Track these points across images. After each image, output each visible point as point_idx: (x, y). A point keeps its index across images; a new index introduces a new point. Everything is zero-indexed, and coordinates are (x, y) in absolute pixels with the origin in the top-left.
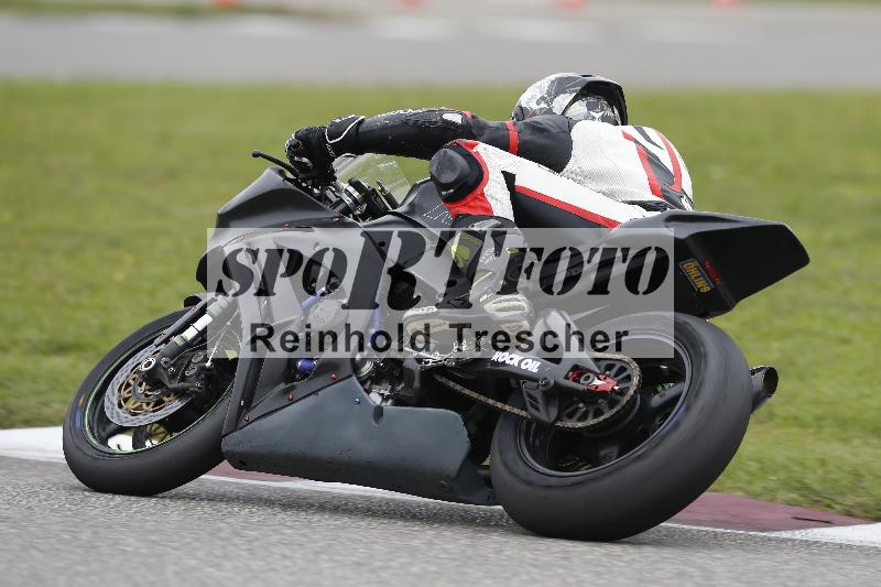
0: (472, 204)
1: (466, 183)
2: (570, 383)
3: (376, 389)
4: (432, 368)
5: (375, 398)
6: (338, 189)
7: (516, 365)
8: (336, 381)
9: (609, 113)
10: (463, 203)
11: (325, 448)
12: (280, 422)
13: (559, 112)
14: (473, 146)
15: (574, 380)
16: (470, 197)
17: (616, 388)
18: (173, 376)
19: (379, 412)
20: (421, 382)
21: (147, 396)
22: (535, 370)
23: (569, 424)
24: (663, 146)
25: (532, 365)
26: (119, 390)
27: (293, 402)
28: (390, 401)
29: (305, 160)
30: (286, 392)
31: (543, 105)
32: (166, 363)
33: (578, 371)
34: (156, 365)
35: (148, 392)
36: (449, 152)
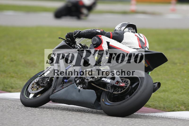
2: (116, 85)
3: (79, 86)
4: (90, 81)
5: (79, 88)
6: (77, 45)
7: (106, 81)
8: (71, 84)
9: (133, 31)
10: (98, 48)
11: (69, 98)
12: (61, 93)
13: (122, 30)
14: (101, 36)
15: (117, 84)
16: (99, 47)
17: (125, 85)
18: (41, 83)
19: (79, 90)
20: (88, 84)
21: (36, 87)
22: (110, 82)
23: (115, 93)
24: (143, 37)
25: (109, 81)
26: (32, 85)
27: (63, 88)
28: (82, 88)
29: (69, 39)
30: (62, 86)
31: (119, 29)
32: (40, 80)
33: (118, 82)
34: (38, 80)
35: (36, 86)
36: (95, 37)
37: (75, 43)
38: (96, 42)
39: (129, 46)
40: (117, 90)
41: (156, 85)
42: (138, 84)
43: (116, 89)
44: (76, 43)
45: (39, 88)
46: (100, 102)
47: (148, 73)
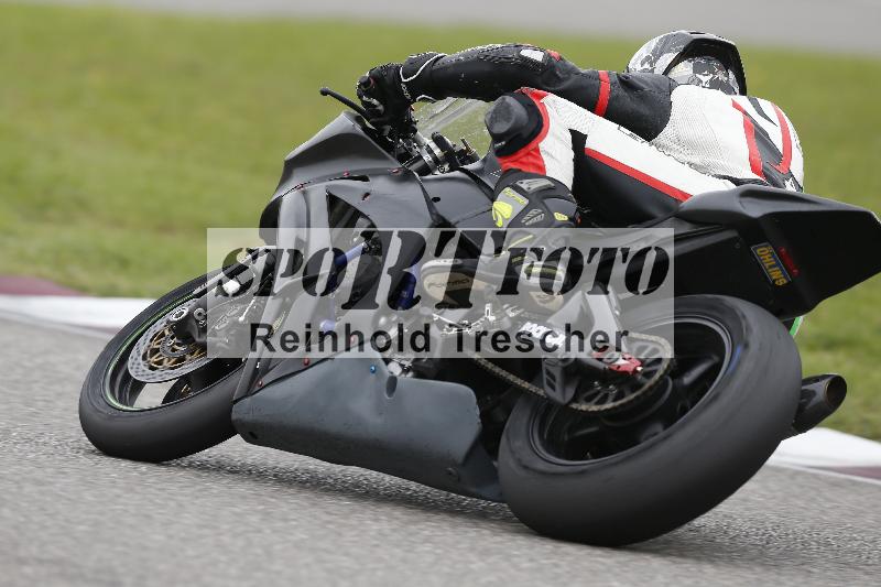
0: (524, 160)
1: (520, 135)
3: (397, 359)
6: (420, 145)
9: (721, 76)
10: (515, 157)
13: (660, 73)
14: (542, 97)
15: (599, 358)
16: (522, 153)
17: (639, 369)
18: (203, 330)
19: (393, 381)
21: (174, 350)
23: (584, 407)
24: (778, 123)
26: (151, 340)
28: (410, 374)
29: (375, 102)
31: (647, 66)
34: (188, 315)
35: (176, 347)
36: (509, 99)
37: (408, 129)
38: (512, 122)
39: (696, 160)
40: (599, 392)
41: (821, 388)
42: (715, 370)
43: (592, 386)
44: (415, 131)
45: (188, 357)
46: (496, 459)
47: (789, 325)
